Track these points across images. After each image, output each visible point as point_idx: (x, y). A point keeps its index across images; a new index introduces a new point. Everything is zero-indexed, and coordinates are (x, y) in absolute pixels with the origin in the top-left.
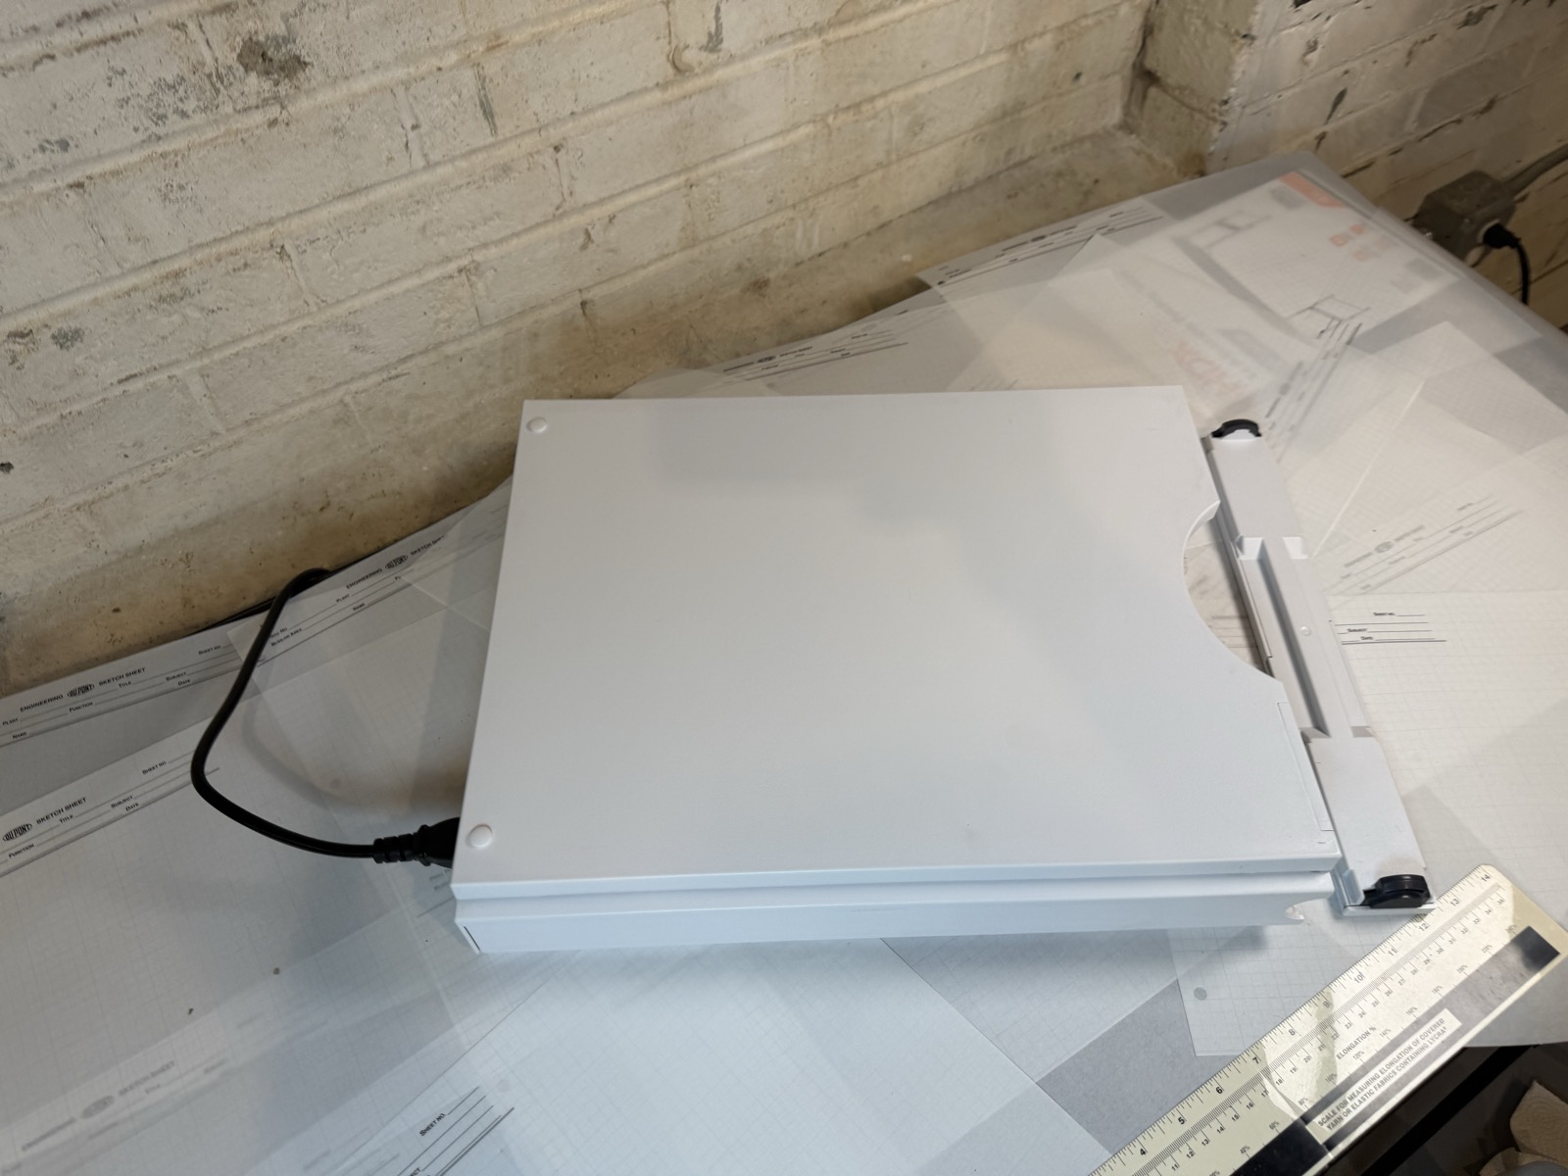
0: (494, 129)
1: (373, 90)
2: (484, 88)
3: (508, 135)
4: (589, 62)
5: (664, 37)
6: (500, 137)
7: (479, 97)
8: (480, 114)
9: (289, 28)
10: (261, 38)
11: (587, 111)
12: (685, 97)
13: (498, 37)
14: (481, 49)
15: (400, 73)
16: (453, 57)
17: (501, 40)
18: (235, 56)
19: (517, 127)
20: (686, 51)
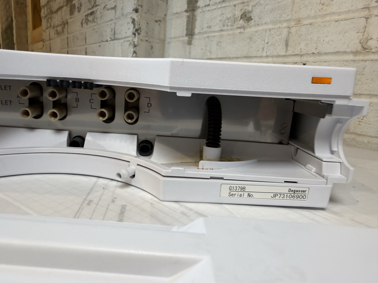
0: (287, 50)
1: (262, 30)
2: (288, 36)
3: (290, 54)
4: (326, 35)
5: (361, 32)
6: (287, 54)
7: (286, 38)
8: (284, 44)
9: (252, 10)
10: (246, 11)
11: (319, 54)
12: (363, 60)
13: (299, 21)
14: (293, 24)
15: (270, 26)
16: (285, 25)
17: (301, 22)
18: (241, 14)
19: (293, 52)
20: (371, 41)
